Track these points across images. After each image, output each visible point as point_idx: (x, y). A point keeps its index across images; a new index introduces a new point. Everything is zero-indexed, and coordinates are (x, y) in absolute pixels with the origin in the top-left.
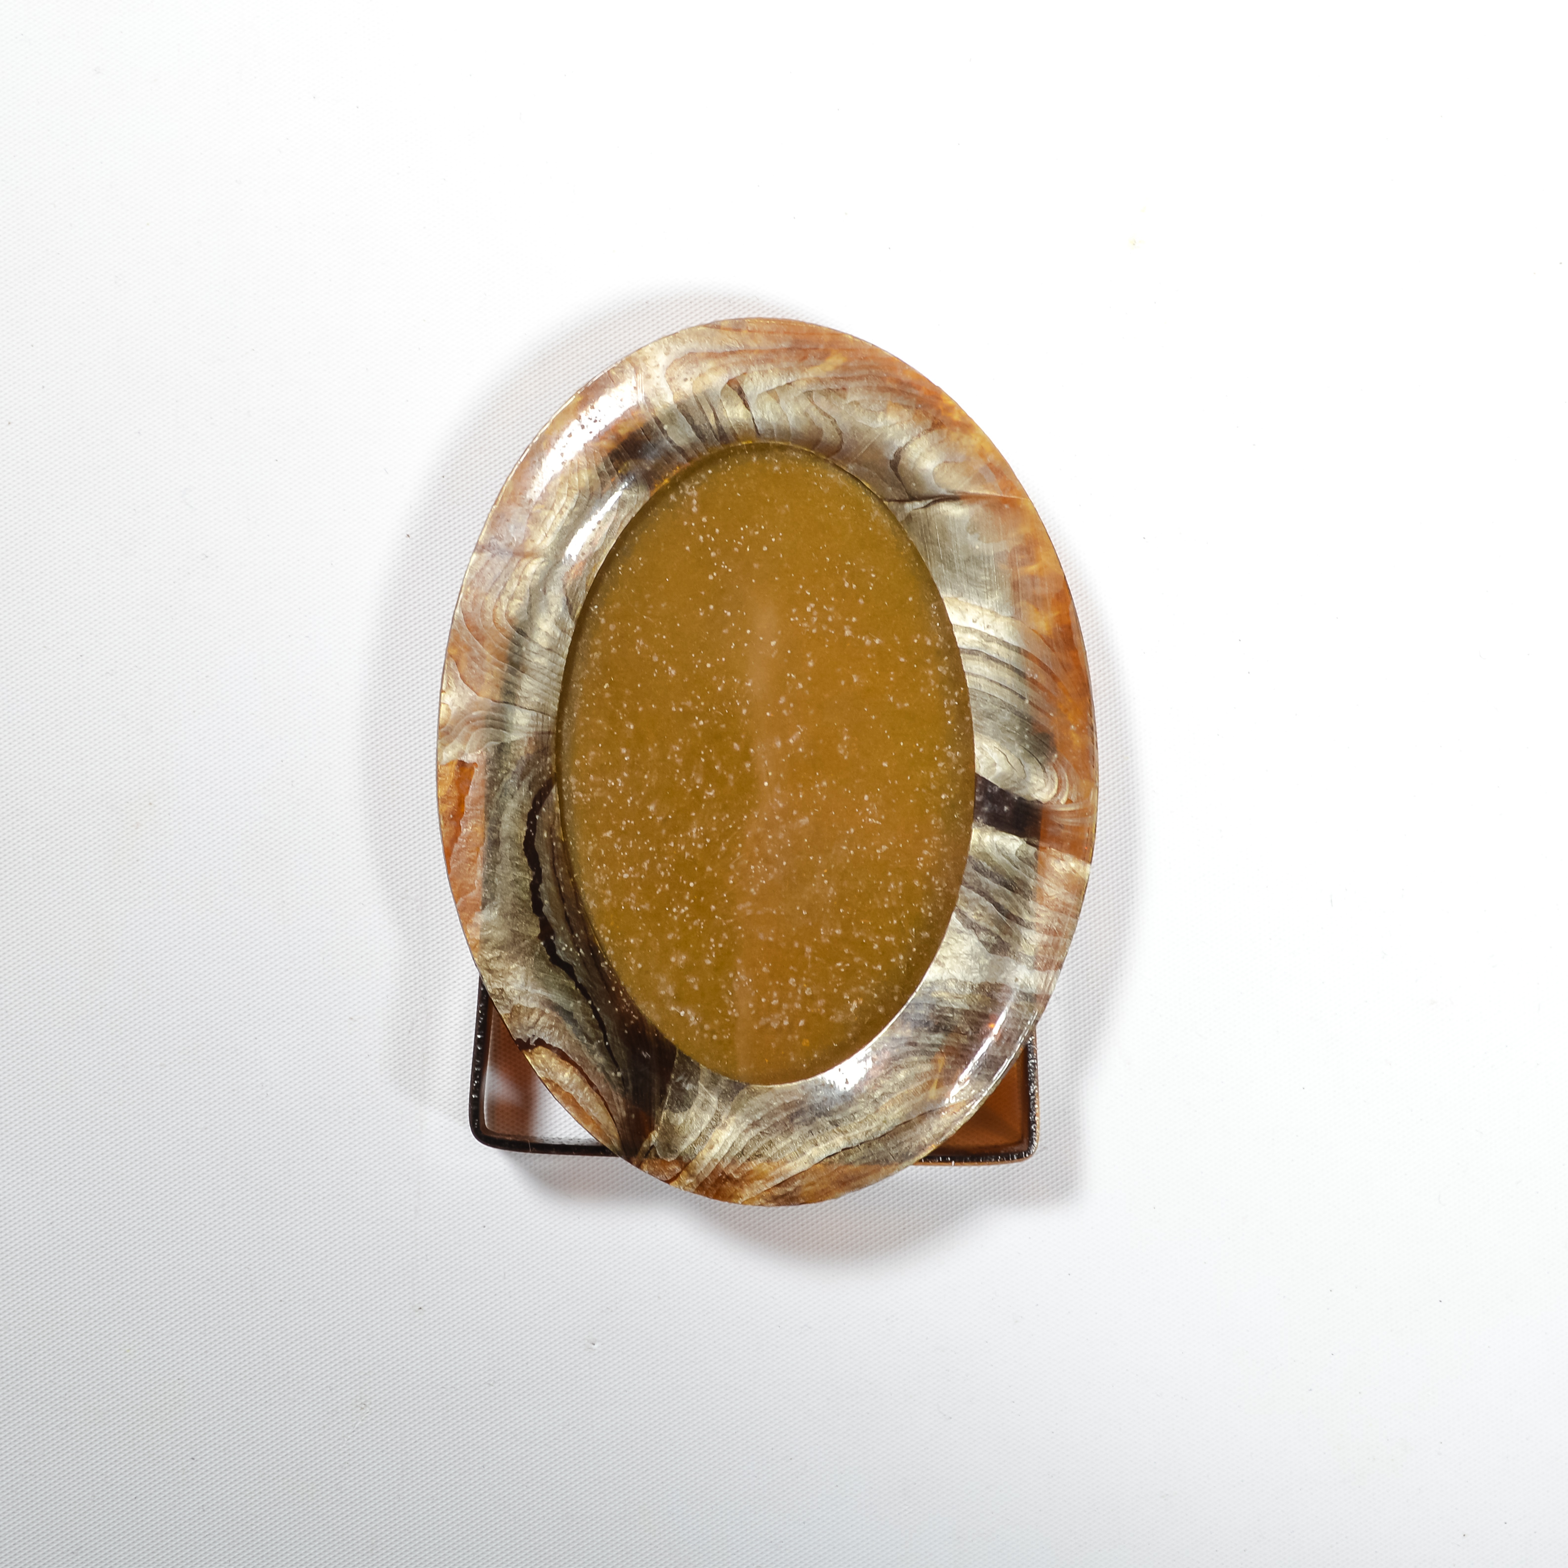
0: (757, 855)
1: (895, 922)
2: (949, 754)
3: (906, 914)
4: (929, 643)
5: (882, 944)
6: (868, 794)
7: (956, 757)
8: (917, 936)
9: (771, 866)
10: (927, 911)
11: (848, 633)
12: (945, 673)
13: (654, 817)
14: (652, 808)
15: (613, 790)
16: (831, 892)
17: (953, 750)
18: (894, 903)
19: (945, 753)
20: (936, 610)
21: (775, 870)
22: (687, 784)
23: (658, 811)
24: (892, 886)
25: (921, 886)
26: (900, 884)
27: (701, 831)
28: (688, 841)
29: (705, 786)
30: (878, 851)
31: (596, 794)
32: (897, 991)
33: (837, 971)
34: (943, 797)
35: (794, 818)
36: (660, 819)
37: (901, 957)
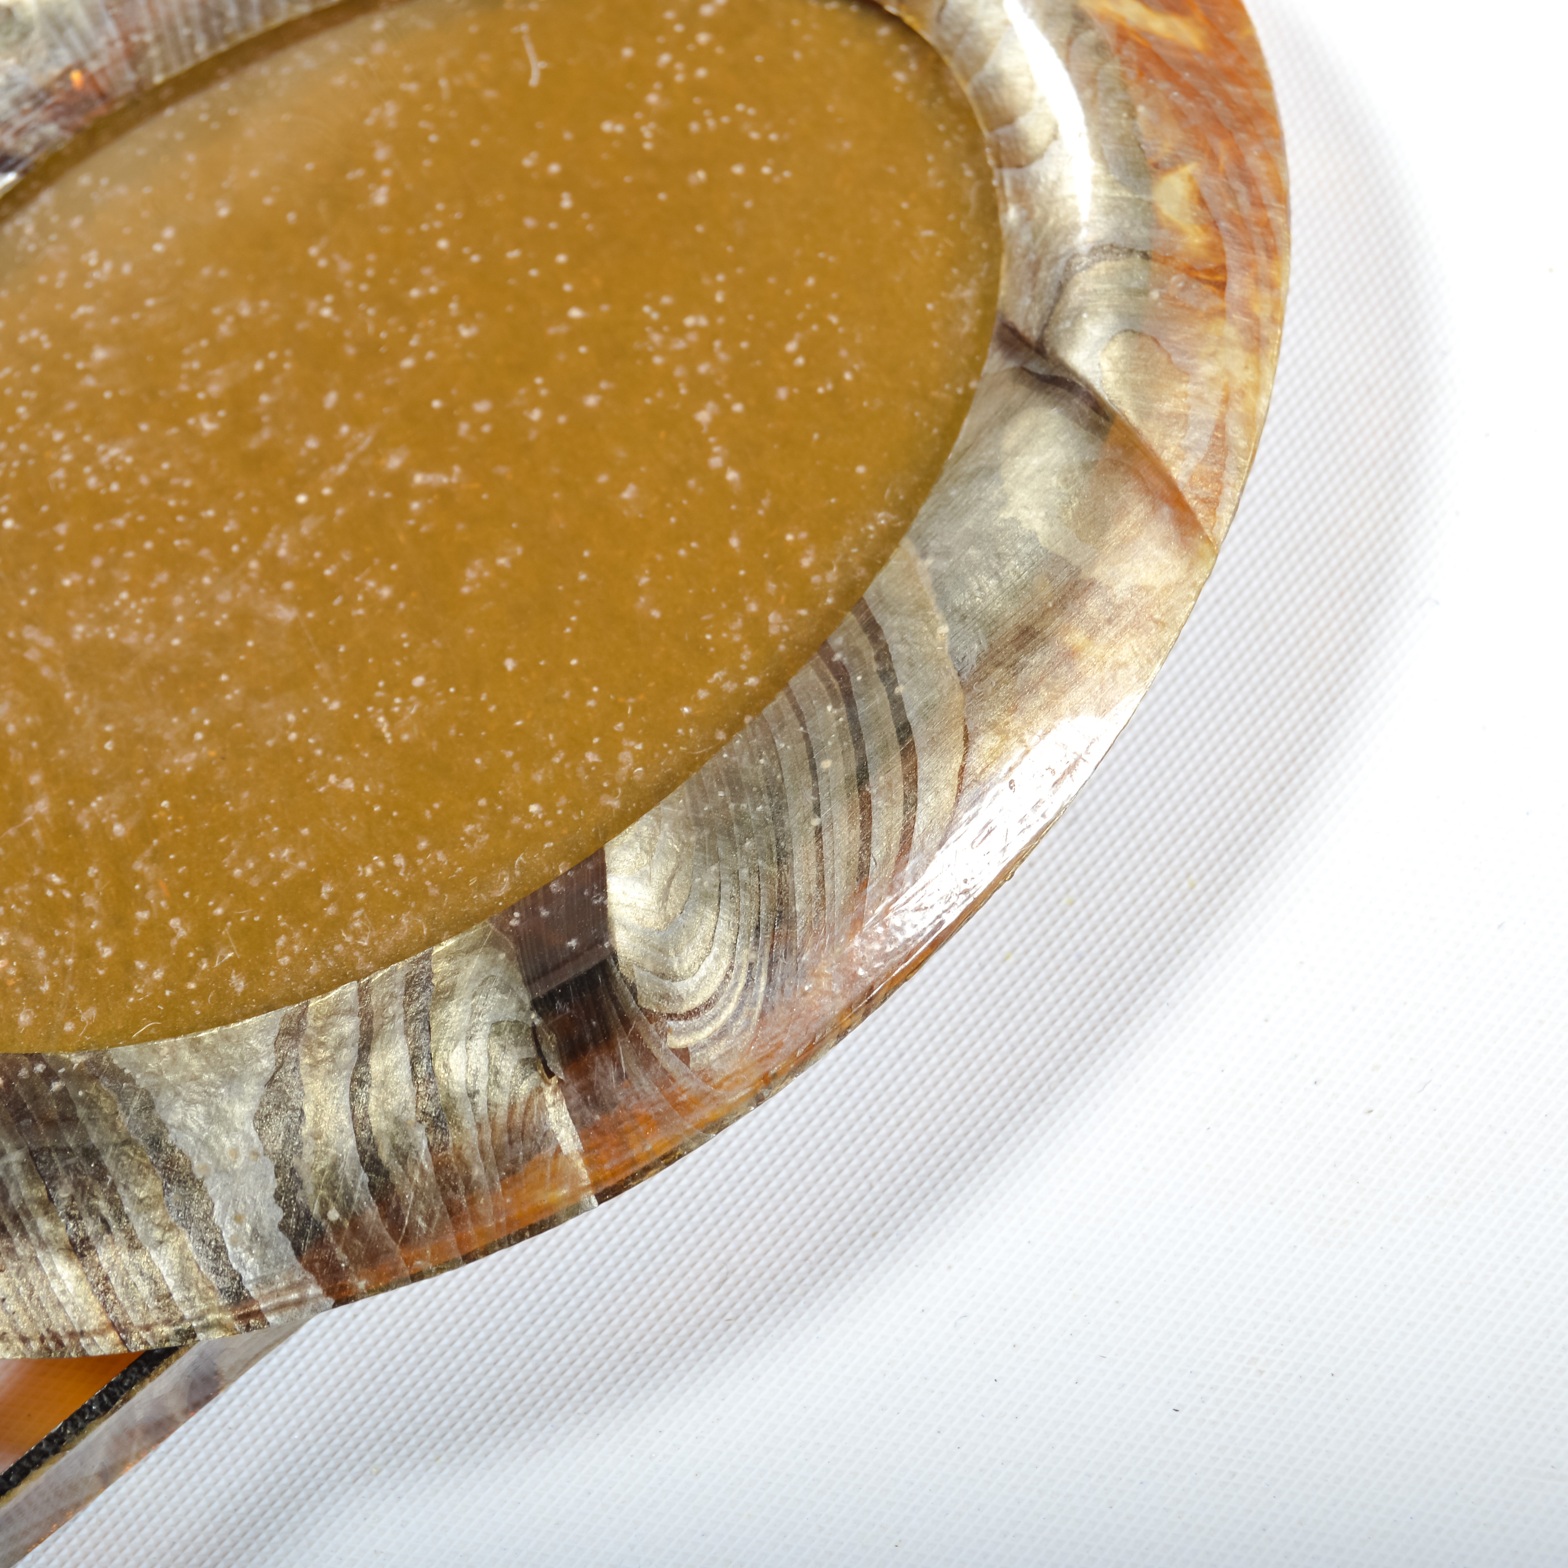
0: (153, 585)
1: (219, 911)
2: (625, 757)
3: (250, 919)
4: (806, 562)
5: (157, 925)
6: (428, 678)
7: (630, 773)
8: (221, 975)
9: (152, 625)
10: (286, 951)
11: (703, 417)
12: (773, 631)
13: (86, 372)
14: (100, 354)
15: (81, 272)
16: (185, 760)
17: (640, 759)
18: (255, 882)
19: (621, 749)
20: (879, 528)
21: (150, 637)
22: (193, 375)
23: (106, 367)
24: (286, 853)
25: (326, 904)
26: (302, 864)
27: (122, 463)
28: (87, 455)
29: (212, 405)
30: (332, 779)
31: (51, 251)
32: (83, 1018)
33: (41, 882)
34: (534, 808)
35: (276, 591)
36: (90, 381)
37: (158, 975)
